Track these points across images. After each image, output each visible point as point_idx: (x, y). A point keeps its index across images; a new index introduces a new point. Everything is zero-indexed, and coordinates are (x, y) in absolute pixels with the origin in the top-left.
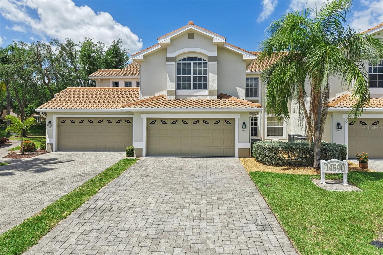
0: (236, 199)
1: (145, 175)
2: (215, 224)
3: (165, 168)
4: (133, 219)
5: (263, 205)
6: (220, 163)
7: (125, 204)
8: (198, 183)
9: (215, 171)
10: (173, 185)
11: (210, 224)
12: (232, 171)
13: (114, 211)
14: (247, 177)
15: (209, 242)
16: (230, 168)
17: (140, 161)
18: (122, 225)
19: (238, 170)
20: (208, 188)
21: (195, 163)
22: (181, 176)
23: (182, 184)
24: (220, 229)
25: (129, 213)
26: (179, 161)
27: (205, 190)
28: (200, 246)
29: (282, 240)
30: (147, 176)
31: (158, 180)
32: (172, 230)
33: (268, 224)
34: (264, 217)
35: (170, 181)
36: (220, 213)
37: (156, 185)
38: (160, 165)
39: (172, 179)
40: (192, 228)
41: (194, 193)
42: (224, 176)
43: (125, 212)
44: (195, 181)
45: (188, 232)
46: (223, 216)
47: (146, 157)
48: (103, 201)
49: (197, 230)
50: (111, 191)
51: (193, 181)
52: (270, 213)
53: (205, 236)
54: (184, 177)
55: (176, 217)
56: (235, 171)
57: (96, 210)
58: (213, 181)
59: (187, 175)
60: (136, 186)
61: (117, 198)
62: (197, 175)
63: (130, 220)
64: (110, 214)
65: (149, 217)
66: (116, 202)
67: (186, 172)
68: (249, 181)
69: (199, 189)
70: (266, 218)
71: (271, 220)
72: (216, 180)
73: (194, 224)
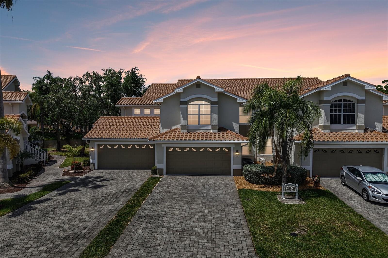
0: (226, 210)
1: (168, 191)
2: (212, 224)
3: (181, 185)
4: (167, 222)
5: (241, 213)
6: (220, 181)
7: (161, 212)
8: (204, 198)
9: (215, 188)
10: (188, 199)
11: (210, 224)
12: (227, 188)
13: (155, 217)
14: (236, 193)
15: (208, 233)
16: (226, 185)
17: (163, 179)
18: (162, 224)
19: (231, 187)
20: (210, 202)
21: (202, 181)
22: (192, 193)
23: (193, 198)
24: (215, 227)
25: (164, 218)
26: (190, 179)
27: (208, 203)
28: (204, 235)
29: (246, 232)
30: (170, 192)
31: (177, 196)
32: (189, 227)
33: (241, 224)
34: (240, 220)
35: (185, 196)
36: (216, 218)
37: (177, 199)
38: (177, 183)
39: (186, 195)
40: (200, 226)
41: (201, 205)
42: (221, 192)
43: (162, 217)
44: (202, 196)
45: (198, 229)
46: (217, 220)
47: (166, 175)
48: (147, 210)
49: (202, 228)
50: (150, 204)
51: (200, 196)
52: (244, 218)
53: (207, 230)
54: (194, 193)
55: (191, 220)
56: (229, 188)
57: (146, 216)
58: (213, 196)
59: (196, 192)
60: (164, 200)
61: (155, 208)
62: (203, 191)
63: (166, 222)
64: (154, 218)
65: (176, 220)
66: (155, 211)
67: (195, 189)
68: (237, 196)
69: (204, 202)
70: (241, 221)
71: (243, 222)
72: (216, 195)
73: (201, 224)
